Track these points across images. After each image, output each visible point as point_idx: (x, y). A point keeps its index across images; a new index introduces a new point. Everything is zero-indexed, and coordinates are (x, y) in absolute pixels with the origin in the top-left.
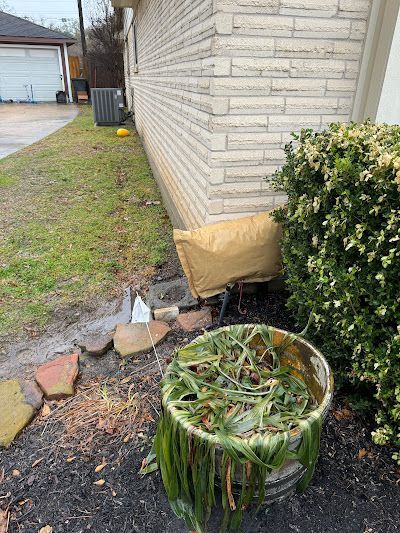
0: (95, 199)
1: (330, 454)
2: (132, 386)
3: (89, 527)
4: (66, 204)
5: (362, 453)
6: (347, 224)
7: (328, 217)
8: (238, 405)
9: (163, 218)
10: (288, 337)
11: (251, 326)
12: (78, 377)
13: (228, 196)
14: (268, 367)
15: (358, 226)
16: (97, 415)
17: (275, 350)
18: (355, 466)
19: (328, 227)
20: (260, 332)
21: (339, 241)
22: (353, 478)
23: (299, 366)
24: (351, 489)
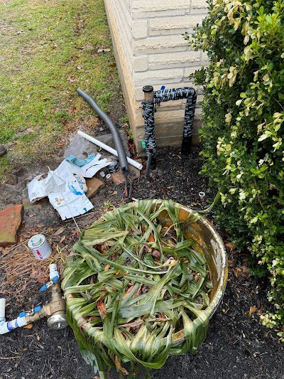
0: (54, 48)
1: (224, 310)
2: (63, 238)
3: (16, 366)
4: (29, 54)
5: (252, 309)
6: (264, 108)
7: (243, 95)
8: (137, 285)
9: (111, 66)
10: (192, 216)
11: (159, 201)
12: (22, 226)
13: (153, 51)
14: (173, 240)
15: (277, 115)
16: (31, 266)
17: (180, 225)
18: (243, 323)
19: (242, 107)
20: (167, 208)
21: (253, 125)
22: (240, 334)
23: (201, 241)
24: (237, 344)
